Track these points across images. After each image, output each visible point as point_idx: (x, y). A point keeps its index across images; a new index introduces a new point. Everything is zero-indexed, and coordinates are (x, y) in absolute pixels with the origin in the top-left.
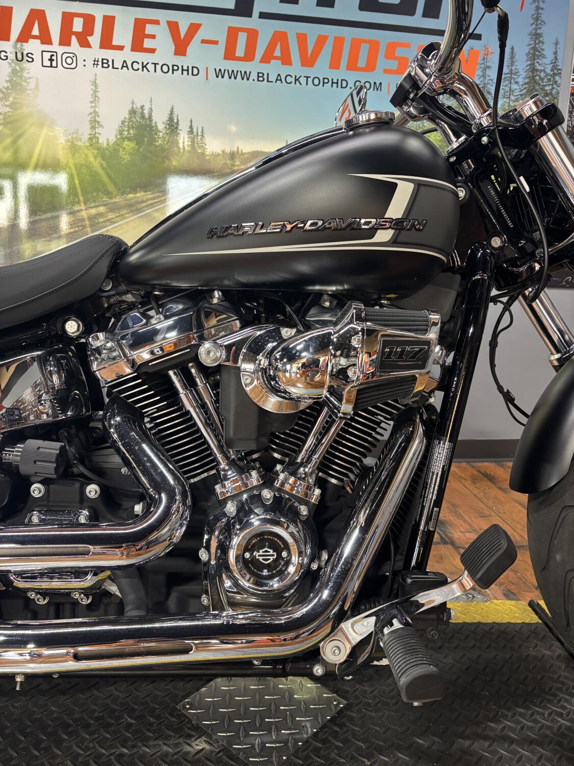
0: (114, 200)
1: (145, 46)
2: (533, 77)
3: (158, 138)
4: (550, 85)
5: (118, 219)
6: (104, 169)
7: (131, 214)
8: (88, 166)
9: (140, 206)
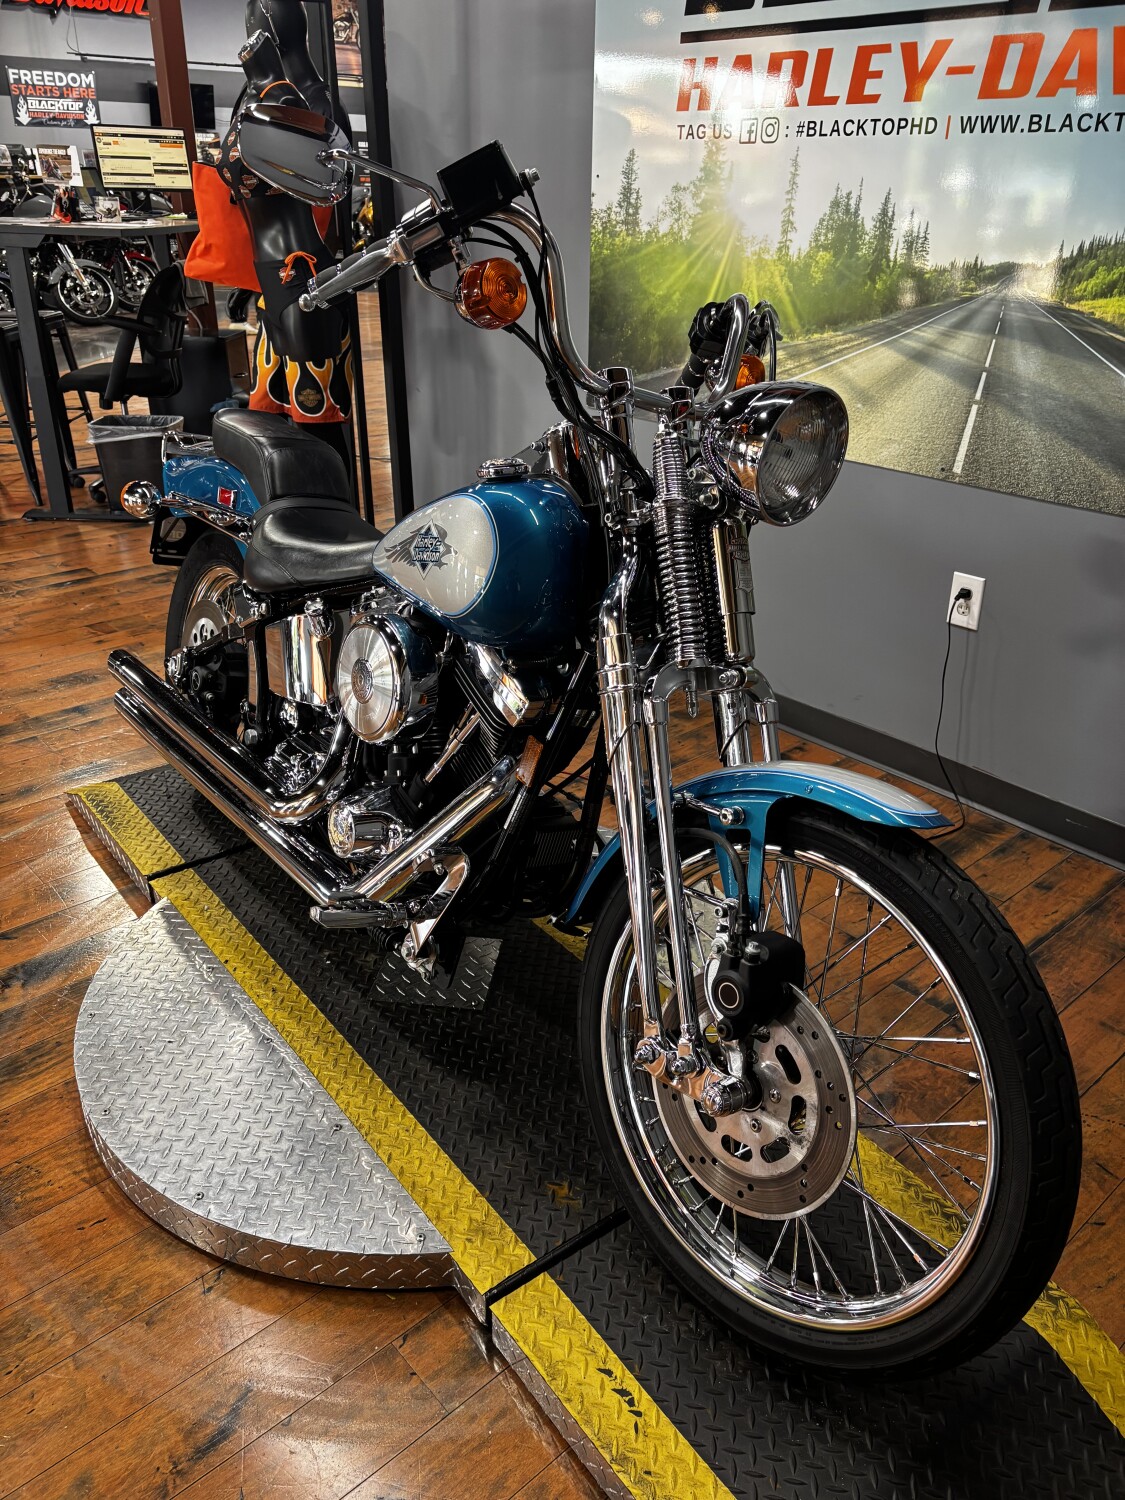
0: (796, 342)
1: (866, 93)
3: (863, 244)
5: (797, 370)
6: (789, 294)
7: (814, 364)
8: (772, 290)
9: (825, 353)
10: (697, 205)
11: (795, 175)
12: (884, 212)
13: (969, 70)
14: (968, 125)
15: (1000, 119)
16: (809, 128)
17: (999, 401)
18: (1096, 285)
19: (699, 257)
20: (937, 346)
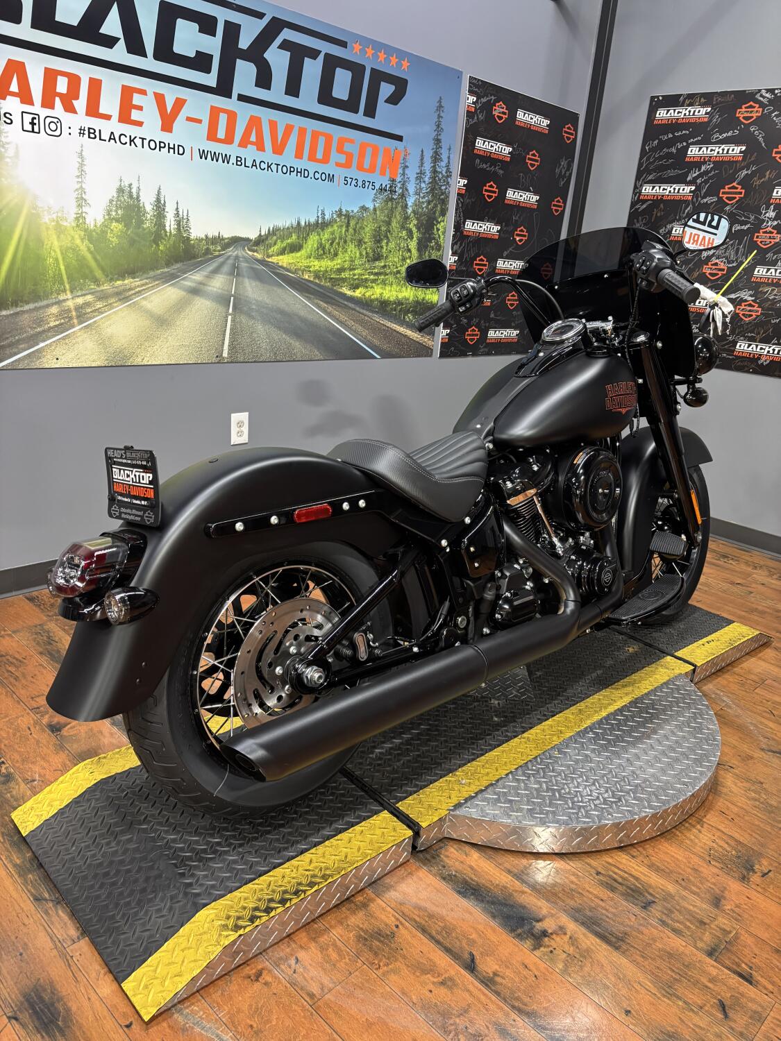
0: (102, 288)
1: (133, 117)
2: (435, 177)
3: (146, 219)
6: (91, 253)
7: (119, 303)
8: (75, 250)
9: (127, 294)
11: (82, 165)
12: (158, 200)
13: (199, 121)
14: (203, 155)
15: (220, 155)
16: (89, 133)
17: (242, 312)
18: (278, 249)
20: (204, 284)
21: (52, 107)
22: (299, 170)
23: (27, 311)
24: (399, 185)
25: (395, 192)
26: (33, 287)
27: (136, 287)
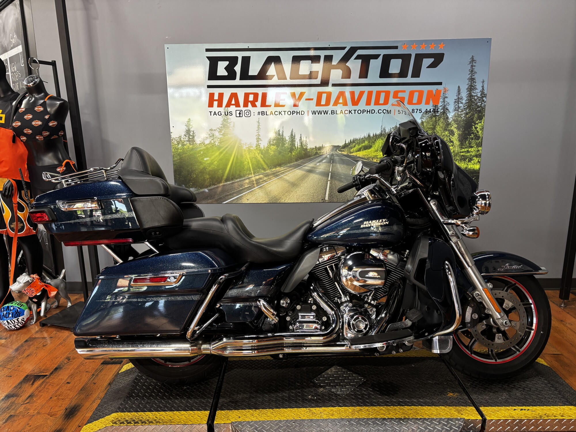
0: (266, 172)
2: (471, 99)
3: (286, 143)
4: (480, 102)
5: (268, 180)
6: (262, 158)
8: (256, 158)
9: (278, 174)
10: (221, 135)
11: (259, 126)
12: (292, 135)
13: (312, 99)
14: (314, 113)
15: (323, 111)
16: (262, 113)
17: (336, 179)
18: (356, 149)
19: (224, 150)
20: (315, 168)
21: (247, 106)
22: (368, 111)
23: (237, 182)
24: (441, 108)
25: (438, 112)
26: (239, 173)
27: (281, 171)
